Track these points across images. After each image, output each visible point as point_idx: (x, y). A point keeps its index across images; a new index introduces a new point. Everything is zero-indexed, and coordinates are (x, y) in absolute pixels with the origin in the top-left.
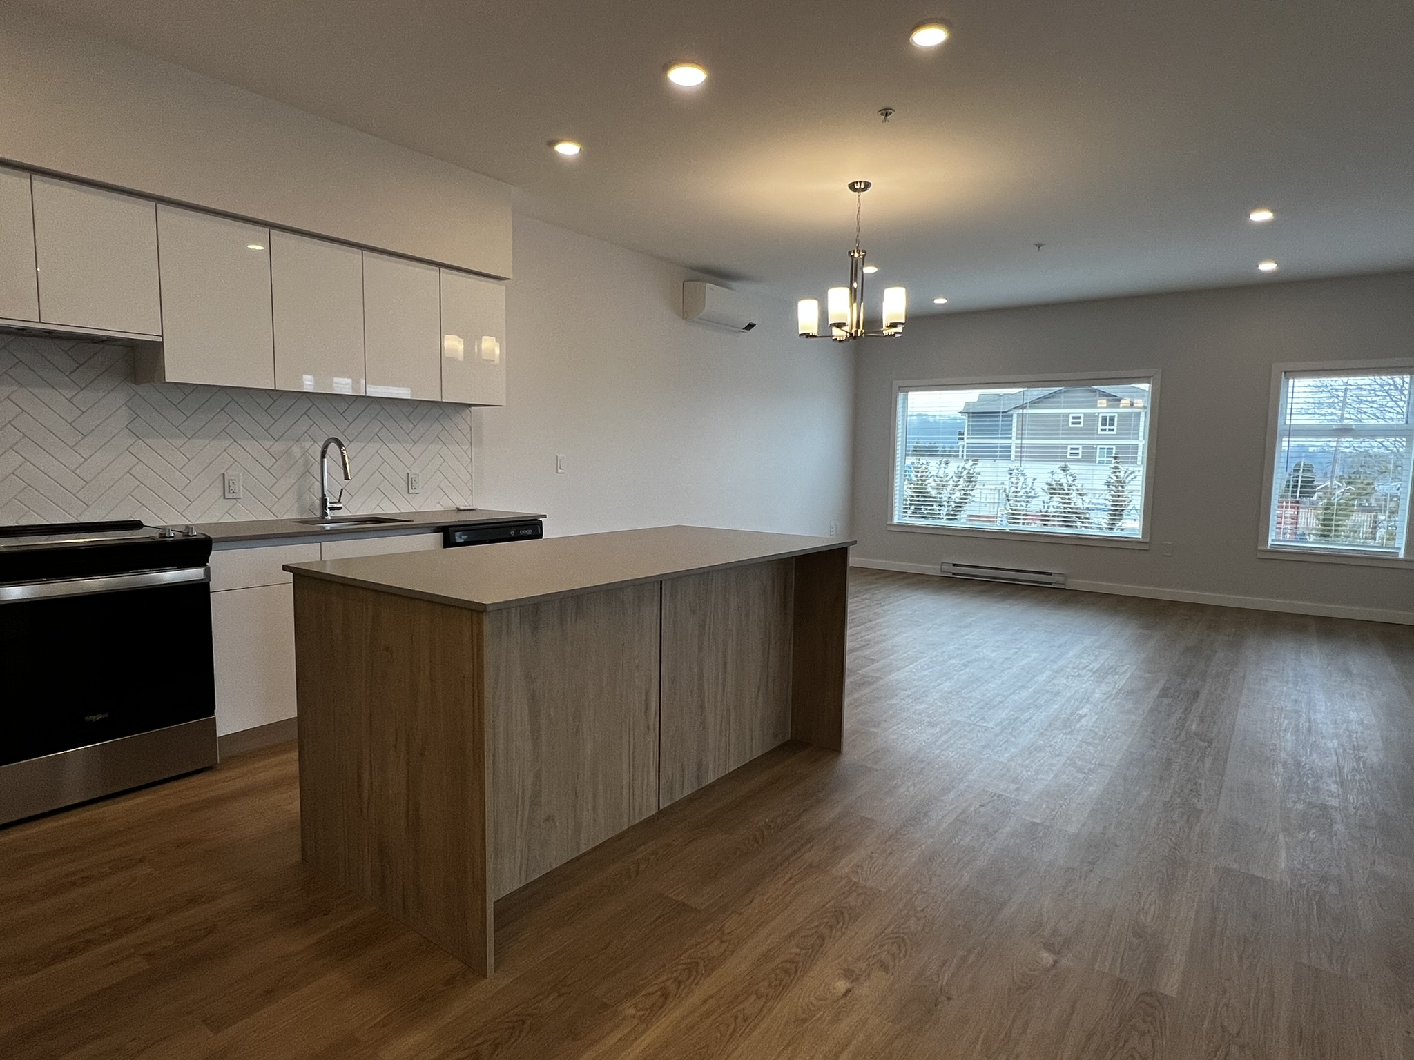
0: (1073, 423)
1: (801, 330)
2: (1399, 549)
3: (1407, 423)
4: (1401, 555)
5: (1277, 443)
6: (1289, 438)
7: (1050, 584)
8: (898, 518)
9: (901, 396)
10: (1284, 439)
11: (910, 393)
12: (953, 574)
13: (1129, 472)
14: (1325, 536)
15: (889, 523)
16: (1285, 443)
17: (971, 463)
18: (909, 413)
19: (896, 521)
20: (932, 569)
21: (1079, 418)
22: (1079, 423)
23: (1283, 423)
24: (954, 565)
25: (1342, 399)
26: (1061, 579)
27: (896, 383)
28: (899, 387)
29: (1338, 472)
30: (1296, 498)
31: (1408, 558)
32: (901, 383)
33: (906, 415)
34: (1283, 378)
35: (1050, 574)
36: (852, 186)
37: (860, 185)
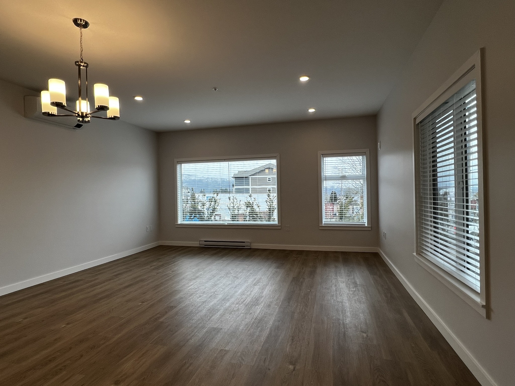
0: (268, 180)
1: (43, 111)
2: (365, 222)
3: (363, 174)
4: (366, 225)
5: (322, 183)
6: (326, 181)
7: (244, 246)
8: (180, 221)
9: (178, 166)
10: (324, 181)
11: (182, 164)
12: (205, 245)
13: (274, 196)
14: (341, 219)
15: (176, 224)
16: (325, 183)
17: (216, 195)
18: (183, 173)
19: (179, 222)
20: (196, 244)
21: (270, 179)
22: (270, 180)
23: (323, 175)
24: (205, 241)
25: (341, 171)
26: (248, 244)
27: (176, 160)
28: (177, 162)
29: (342, 194)
30: (333, 202)
31: (368, 226)
32: (178, 160)
33: (181, 175)
34: (322, 157)
35: (244, 242)
36: (75, 21)
37: (81, 22)
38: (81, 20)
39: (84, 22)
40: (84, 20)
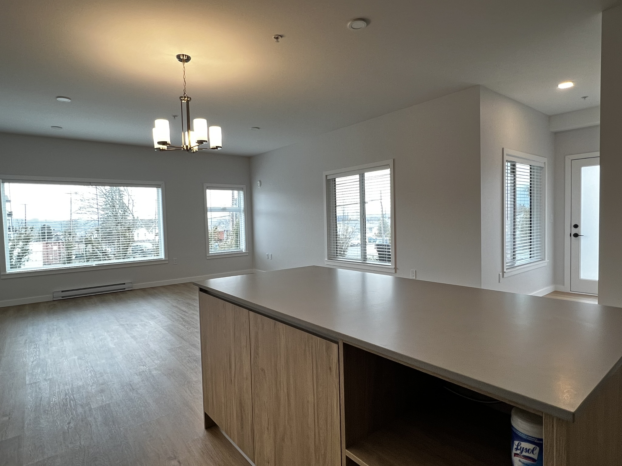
2: (243, 249)
7: (125, 289)
12: (62, 297)
19: (8, 271)
20: (48, 297)
24: (62, 291)
26: (130, 285)
31: (246, 252)
35: (124, 284)
36: (178, 57)
37: (183, 57)
38: (183, 55)
39: (186, 57)
40: (186, 55)
